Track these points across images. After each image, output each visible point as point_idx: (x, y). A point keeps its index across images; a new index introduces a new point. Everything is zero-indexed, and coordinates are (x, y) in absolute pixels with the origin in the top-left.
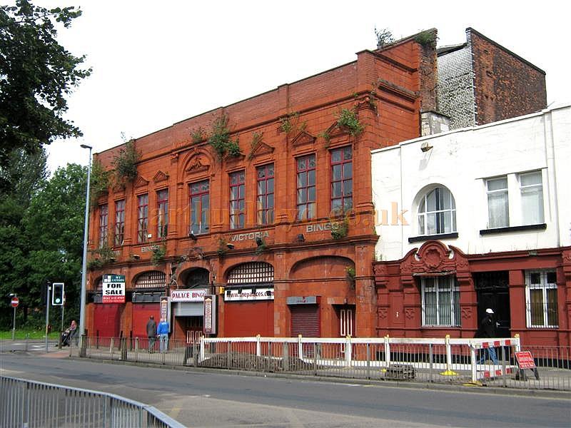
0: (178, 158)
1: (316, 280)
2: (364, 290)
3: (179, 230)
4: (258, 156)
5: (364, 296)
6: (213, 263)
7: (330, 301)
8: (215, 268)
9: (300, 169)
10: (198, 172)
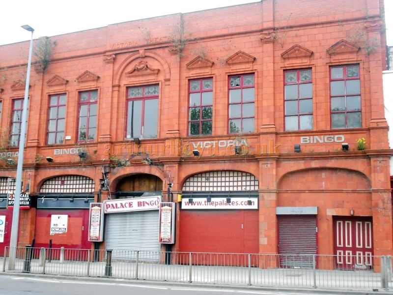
0: (114, 59)
1: (311, 191)
2: (384, 202)
3: (114, 133)
4: (233, 64)
5: (384, 208)
6: (168, 169)
7: (331, 212)
8: (171, 175)
9: (289, 81)
10: (142, 75)
